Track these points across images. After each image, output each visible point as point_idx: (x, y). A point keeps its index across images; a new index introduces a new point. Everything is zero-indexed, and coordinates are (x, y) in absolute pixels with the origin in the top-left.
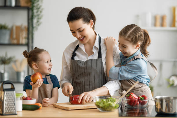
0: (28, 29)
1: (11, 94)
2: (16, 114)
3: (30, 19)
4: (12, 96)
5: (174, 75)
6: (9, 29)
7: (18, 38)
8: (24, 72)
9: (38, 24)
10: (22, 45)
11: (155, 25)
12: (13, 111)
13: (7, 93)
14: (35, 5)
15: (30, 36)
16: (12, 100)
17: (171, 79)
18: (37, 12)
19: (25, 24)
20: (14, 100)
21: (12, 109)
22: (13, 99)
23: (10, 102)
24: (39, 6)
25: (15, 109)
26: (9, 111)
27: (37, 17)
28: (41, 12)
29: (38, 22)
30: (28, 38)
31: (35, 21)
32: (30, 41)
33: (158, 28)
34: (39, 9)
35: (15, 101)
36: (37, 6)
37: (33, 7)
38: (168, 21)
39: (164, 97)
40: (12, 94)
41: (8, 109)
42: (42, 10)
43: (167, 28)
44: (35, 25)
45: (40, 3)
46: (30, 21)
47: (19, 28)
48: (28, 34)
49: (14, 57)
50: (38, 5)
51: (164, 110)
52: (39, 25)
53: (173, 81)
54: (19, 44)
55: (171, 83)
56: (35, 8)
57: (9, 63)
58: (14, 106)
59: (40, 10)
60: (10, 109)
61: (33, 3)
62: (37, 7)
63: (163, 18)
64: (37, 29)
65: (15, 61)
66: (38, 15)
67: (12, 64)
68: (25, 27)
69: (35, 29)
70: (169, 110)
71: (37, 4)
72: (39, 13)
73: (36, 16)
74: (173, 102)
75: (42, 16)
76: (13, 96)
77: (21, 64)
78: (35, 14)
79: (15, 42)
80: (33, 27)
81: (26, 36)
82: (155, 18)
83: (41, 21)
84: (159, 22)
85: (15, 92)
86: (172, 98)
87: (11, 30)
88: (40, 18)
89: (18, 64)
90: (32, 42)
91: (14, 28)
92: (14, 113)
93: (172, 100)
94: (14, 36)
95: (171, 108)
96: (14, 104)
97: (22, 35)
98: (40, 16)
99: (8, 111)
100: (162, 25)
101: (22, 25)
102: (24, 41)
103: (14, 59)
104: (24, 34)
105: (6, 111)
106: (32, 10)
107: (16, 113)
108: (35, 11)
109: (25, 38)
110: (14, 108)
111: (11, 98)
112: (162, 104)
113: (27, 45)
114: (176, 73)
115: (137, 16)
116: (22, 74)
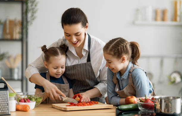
0: (22, 24)
2: (9, 115)
3: (25, 13)
5: (175, 72)
6: (2, 24)
7: (11, 34)
8: (18, 68)
10: (16, 40)
11: (156, 19)
12: (6, 111)
15: (24, 31)
17: (173, 76)
18: (32, 6)
21: (5, 109)
22: (6, 99)
23: (3, 102)
25: (8, 110)
26: (2, 111)
27: (31, 11)
28: (36, 6)
29: (32, 16)
30: (22, 33)
31: (29, 15)
32: (25, 36)
33: (159, 22)
34: (33, 2)
35: (8, 101)
38: (169, 15)
39: (163, 97)
40: (6, 93)
41: (1, 109)
42: (37, 3)
43: (169, 22)
44: (29, 19)
46: (24, 15)
48: (22, 29)
49: (7, 53)
51: (163, 111)
52: (33, 19)
53: (175, 78)
54: (12, 40)
55: (172, 80)
56: (29, 1)
57: (2, 59)
58: (8, 107)
59: (35, 3)
60: (3, 109)
63: (164, 12)
64: (31, 23)
65: (9, 57)
66: (33, 9)
67: (5, 61)
68: (19, 21)
69: (29, 24)
70: (168, 111)
72: (33, 7)
73: (30, 10)
74: (172, 102)
75: (37, 10)
76: (6, 95)
77: (15, 60)
78: (30, 7)
79: (9, 37)
80: (27, 22)
81: (20, 31)
82: (156, 12)
83: (36, 15)
84: (159, 16)
85: (8, 91)
86: (171, 98)
87: (4, 24)
88: (35, 12)
89: (12, 60)
90: (27, 37)
91: (8, 22)
92: (7, 113)
93: (172, 100)
94: (8, 31)
95: (170, 109)
96: (7, 104)
97: (16, 29)
98: (35, 10)
100: (163, 19)
101: (15, 19)
102: (17, 36)
104: (18, 29)
106: (27, 4)
107: (10, 113)
108: (29, 4)
109: (19, 33)
111: (4, 98)
112: (161, 104)
113: (21, 40)
114: (178, 70)
115: (137, 10)
116: (16, 71)
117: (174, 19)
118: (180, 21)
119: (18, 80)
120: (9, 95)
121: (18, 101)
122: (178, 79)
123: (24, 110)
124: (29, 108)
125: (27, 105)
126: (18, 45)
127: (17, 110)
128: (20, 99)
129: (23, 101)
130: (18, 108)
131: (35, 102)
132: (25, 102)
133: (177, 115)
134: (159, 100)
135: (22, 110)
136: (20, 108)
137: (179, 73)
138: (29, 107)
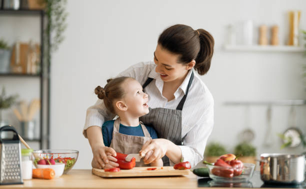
0: (42, 48)
1: (13, 148)
2: (21, 183)
3: (45, 32)
4: (14, 152)
5: (292, 128)
6: (8, 49)
7: (24, 64)
8: (35, 122)
9: (58, 40)
10: (31, 75)
11: (259, 42)
12: (16, 177)
13: (6, 147)
14: (54, 6)
15: (45, 60)
16: (15, 159)
17: (287, 135)
18: (57, 19)
19: (36, 40)
20: (17, 159)
21: (15, 174)
23: (12, 162)
24: (60, 10)
25: (20, 175)
26: (10, 178)
27: (56, 28)
28: (64, 19)
29: (58, 35)
30: (41, 64)
31: (53, 34)
32: (45, 70)
33: (265, 47)
34: (59, 14)
35: (19, 160)
36: (57, 9)
37: (50, 10)
38: (281, 35)
39: (274, 155)
40: (16, 148)
41: (9, 174)
42: (66, 16)
43: (280, 47)
44: (52, 41)
45: (62, 4)
46: (45, 35)
47: (25, 48)
48: (42, 57)
49: (17, 96)
50: (59, 7)
51: (275, 178)
52: (60, 42)
53: (290, 138)
54: (25, 75)
55: (287, 141)
56: (53, 13)
57: (8, 106)
58: (19, 170)
59: (63, 15)
60: (12, 174)
61: (50, 5)
62: (57, 11)
63: (272, 31)
64: (57, 48)
65: (19, 104)
66: (59, 25)
67: (13, 109)
68: (36, 46)
69: (53, 49)
70: (284, 177)
71: (57, 5)
72: (60, 21)
73: (55, 26)
74: (290, 162)
75: (65, 27)
76: (17, 152)
77: (29, 108)
78: (54, 22)
79: (19, 70)
80: (49, 45)
81: (38, 60)
82: (259, 31)
83: (63, 34)
84: (265, 38)
86: (289, 156)
87: (13, 50)
88: (63, 30)
89: (24, 108)
90: (49, 71)
91: (18, 47)
92: (18, 181)
94: (18, 60)
95: (286, 175)
96: (17, 166)
97: (31, 58)
98: (62, 26)
99: (7, 178)
100: (271, 42)
101: (30, 42)
102: (33, 68)
103: (17, 100)
104: (34, 58)
105: (4, 178)
106: (49, 16)
107: (22, 181)
108: (53, 17)
109: (36, 63)
110: (18, 172)
111: (13, 156)
112: (271, 166)
113: (40, 75)
114: (296, 125)
115: (229, 27)
116: (31, 125)
117: (290, 41)
118: (299, 45)
119: (34, 140)
120: (22, 152)
121: (36, 163)
122: (296, 140)
123: (46, 177)
124: (54, 174)
125: (51, 170)
126: (35, 84)
127: (34, 177)
128: (39, 160)
129: (44, 162)
130: (35, 174)
131: (64, 165)
132: (47, 164)
133: (299, 185)
134: (269, 159)
135: (43, 176)
136: (39, 174)
137: (297, 130)
138: (54, 172)
